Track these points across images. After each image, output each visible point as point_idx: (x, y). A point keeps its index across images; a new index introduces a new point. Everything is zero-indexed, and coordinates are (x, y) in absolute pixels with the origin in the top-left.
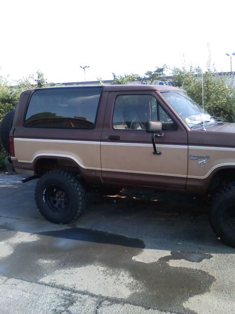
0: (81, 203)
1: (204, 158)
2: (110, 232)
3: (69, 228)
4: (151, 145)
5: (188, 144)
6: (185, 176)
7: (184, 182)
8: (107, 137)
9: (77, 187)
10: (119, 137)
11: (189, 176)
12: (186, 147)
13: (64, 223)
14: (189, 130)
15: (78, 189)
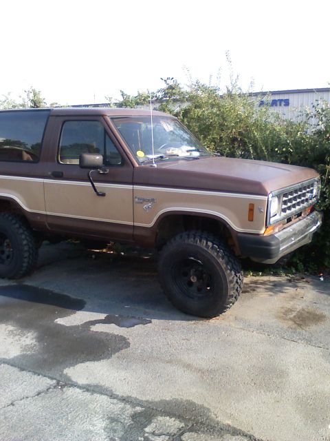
0: (26, 255)
1: (149, 201)
2: (56, 291)
3: (15, 284)
4: (89, 184)
5: (133, 184)
6: (131, 223)
7: (130, 231)
8: (50, 173)
9: (22, 234)
10: (62, 173)
11: (136, 224)
12: (130, 187)
13: (10, 279)
14: (137, 165)
15: (23, 237)
